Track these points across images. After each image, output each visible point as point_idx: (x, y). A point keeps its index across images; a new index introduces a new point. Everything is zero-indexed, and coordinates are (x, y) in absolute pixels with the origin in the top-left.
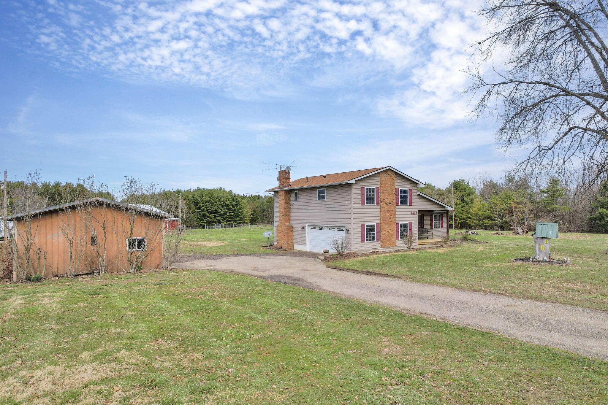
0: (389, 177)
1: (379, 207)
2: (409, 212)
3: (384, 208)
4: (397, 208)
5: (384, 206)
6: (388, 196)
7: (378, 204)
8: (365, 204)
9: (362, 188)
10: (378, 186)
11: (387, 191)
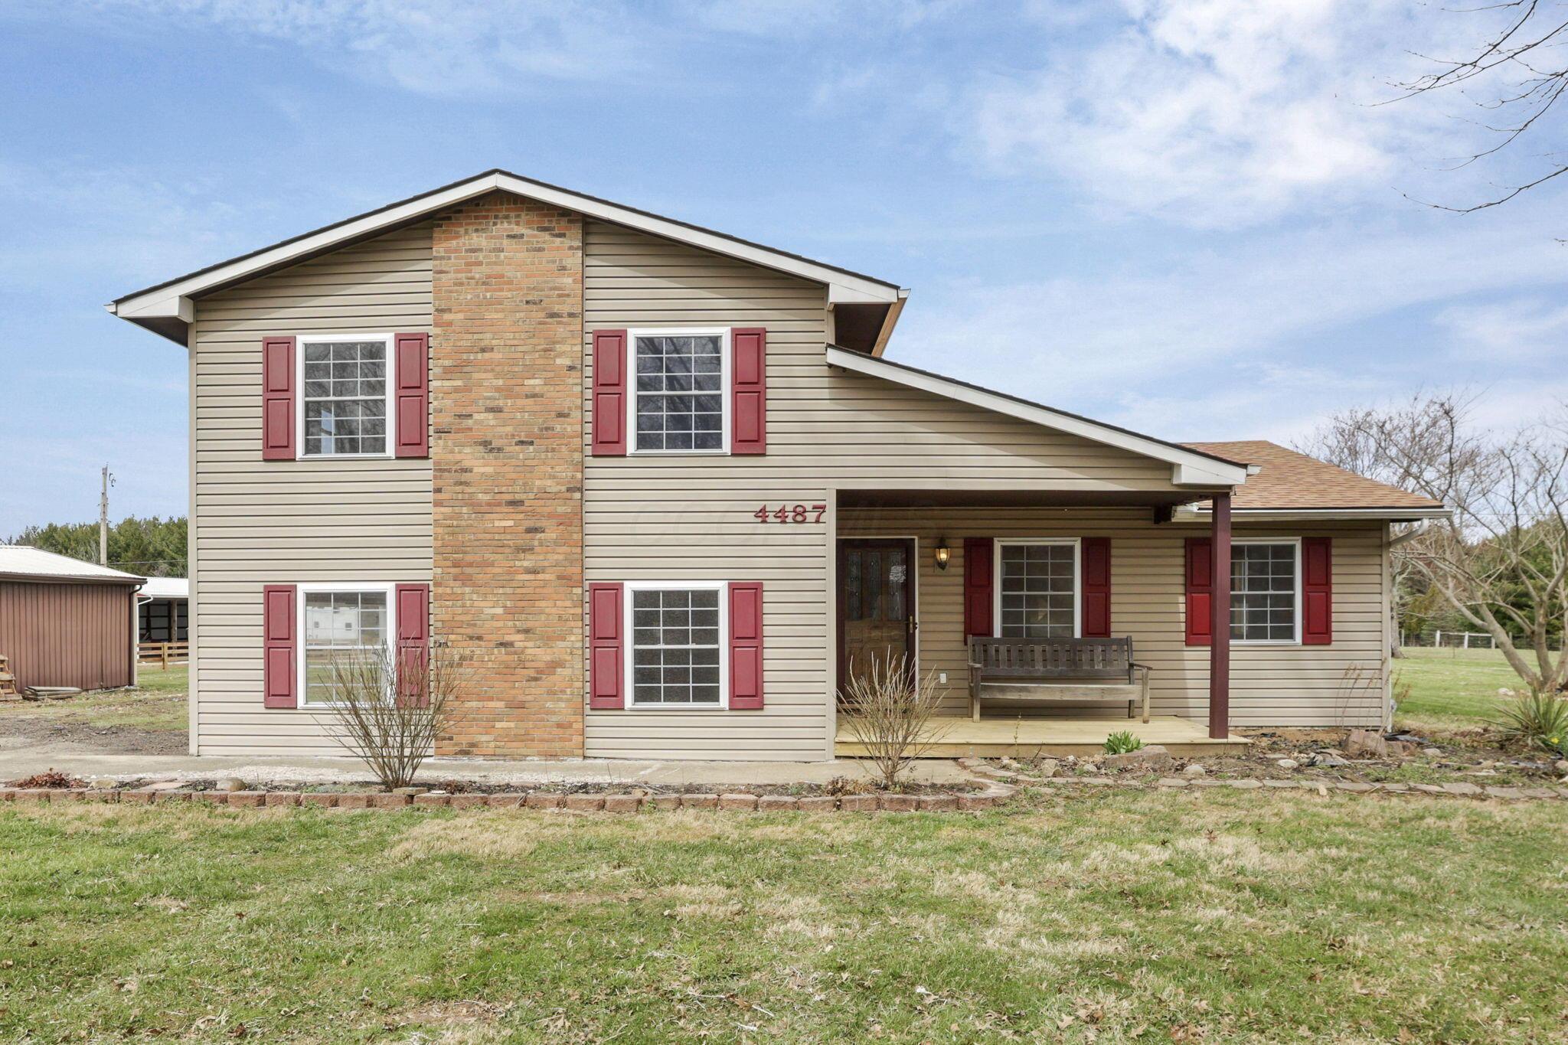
0: (515, 252)
1: (421, 474)
2: (737, 505)
3: (465, 477)
4: (603, 473)
5: (467, 464)
6: (508, 392)
7: (413, 447)
8: (300, 452)
9: (277, 349)
10: (421, 323)
11: (496, 356)
